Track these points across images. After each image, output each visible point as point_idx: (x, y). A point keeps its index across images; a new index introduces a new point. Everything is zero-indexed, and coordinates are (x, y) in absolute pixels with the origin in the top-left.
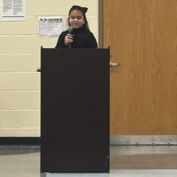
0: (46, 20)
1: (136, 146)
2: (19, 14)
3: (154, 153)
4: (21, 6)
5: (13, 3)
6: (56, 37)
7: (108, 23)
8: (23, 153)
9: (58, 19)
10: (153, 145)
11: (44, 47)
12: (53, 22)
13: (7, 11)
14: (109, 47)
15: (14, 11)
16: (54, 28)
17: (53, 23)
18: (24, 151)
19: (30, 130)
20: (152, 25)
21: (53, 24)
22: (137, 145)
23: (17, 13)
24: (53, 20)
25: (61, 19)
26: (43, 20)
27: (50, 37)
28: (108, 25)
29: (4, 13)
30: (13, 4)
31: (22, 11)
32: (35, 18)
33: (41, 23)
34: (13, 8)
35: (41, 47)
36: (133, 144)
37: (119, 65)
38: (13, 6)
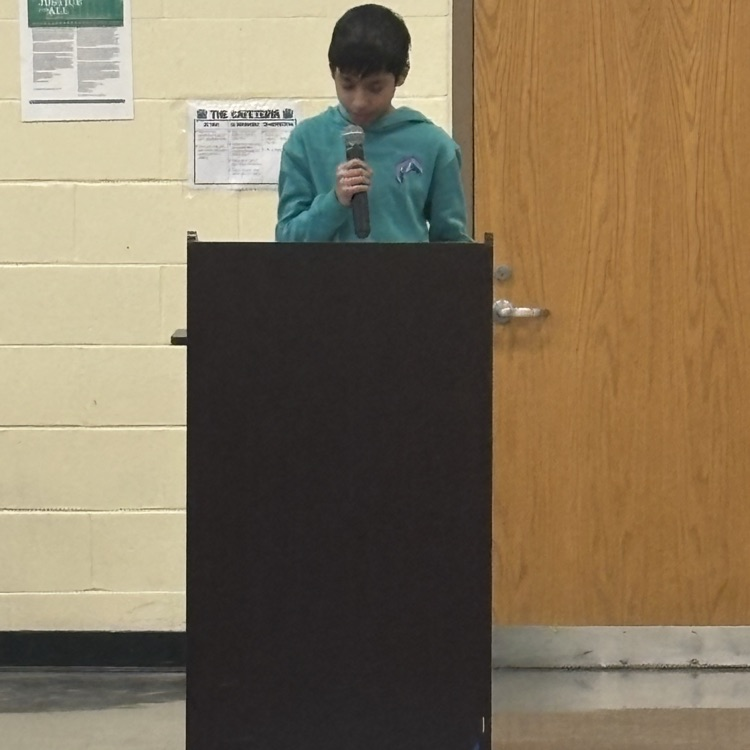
0: (223, 114)
1: (616, 674)
2: (106, 88)
3: (699, 706)
4: (111, 56)
5: (75, 40)
6: (267, 189)
7: (495, 129)
8: (119, 703)
9: (275, 114)
10: (694, 669)
11: (201, 239)
12: (254, 125)
13: (49, 76)
14: (489, 237)
15: (81, 76)
16: (258, 151)
17: (254, 131)
18: (125, 692)
19: (152, 603)
20: (690, 139)
21: (252, 133)
22: (624, 669)
23: (92, 85)
24: (254, 114)
25: (288, 114)
26: (209, 116)
27: (240, 190)
28: (493, 137)
29: (39, 85)
30: (78, 44)
31: (115, 75)
32: (173, 106)
33: (200, 131)
34: (75, 64)
35: (189, 238)
36: (604, 665)
37: (545, 314)
38: (75, 53)
